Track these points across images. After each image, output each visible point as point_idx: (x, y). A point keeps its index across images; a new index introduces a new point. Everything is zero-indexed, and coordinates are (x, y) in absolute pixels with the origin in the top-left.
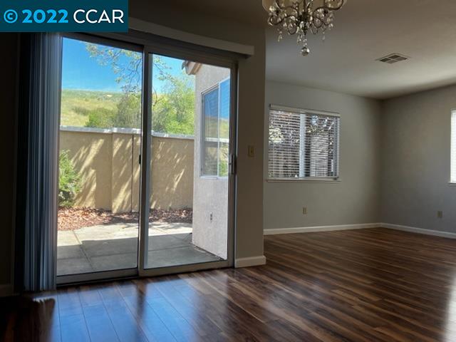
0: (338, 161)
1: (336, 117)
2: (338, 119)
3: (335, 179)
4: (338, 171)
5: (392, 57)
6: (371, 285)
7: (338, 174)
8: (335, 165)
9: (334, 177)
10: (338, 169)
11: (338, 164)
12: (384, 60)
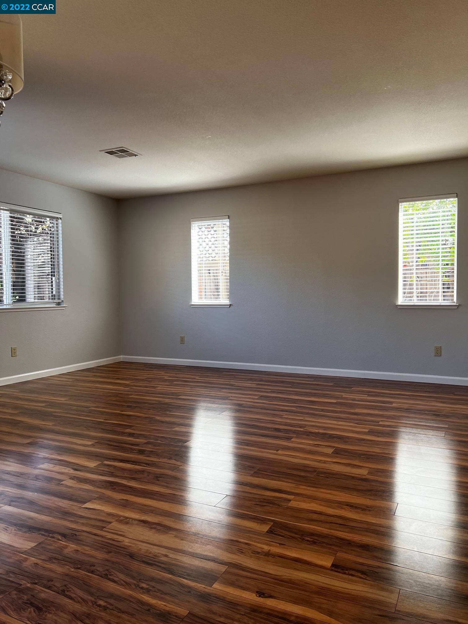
0: (62, 280)
1: (57, 219)
2: (60, 221)
3: (59, 304)
4: (62, 293)
5: (119, 151)
6: (93, 445)
7: (62, 297)
8: (58, 285)
9: (56, 301)
10: (62, 290)
11: (62, 283)
12: (111, 153)
